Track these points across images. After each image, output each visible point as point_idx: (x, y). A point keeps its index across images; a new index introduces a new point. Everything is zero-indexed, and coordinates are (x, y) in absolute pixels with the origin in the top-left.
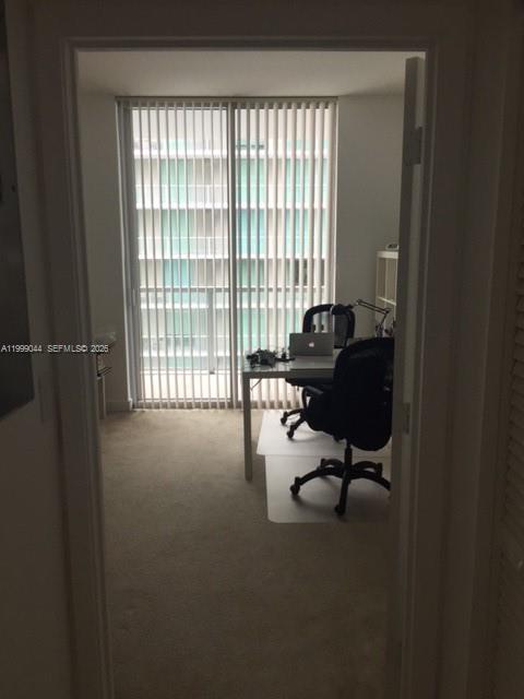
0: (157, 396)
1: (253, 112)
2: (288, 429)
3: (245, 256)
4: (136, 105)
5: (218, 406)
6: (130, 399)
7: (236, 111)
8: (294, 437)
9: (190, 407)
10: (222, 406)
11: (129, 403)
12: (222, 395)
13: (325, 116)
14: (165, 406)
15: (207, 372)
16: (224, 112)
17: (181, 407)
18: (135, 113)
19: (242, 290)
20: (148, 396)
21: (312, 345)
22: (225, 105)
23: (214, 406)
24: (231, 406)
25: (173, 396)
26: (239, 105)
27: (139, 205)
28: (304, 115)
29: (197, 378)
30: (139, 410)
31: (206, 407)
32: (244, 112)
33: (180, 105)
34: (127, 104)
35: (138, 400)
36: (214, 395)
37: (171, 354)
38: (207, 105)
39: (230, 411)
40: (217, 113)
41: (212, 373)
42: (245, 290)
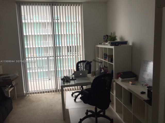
0: (33, 90)
1: (58, 7)
2: (74, 98)
3: (58, 46)
4: (22, 4)
5: (52, 91)
6: (25, 92)
7: (53, 6)
8: (76, 101)
9: (44, 92)
10: (53, 91)
11: (24, 93)
12: (53, 88)
13: (79, 8)
14: (36, 93)
15: (48, 79)
16: (50, 7)
17: (41, 93)
18: (22, 7)
19: (58, 56)
20: (30, 90)
21: (81, 74)
22: (50, 4)
23: (51, 91)
24: (56, 91)
25: (38, 89)
26: (54, 5)
27: (25, 34)
28: (73, 8)
29: (45, 82)
30: (28, 95)
31: (49, 92)
32: (55, 7)
33: (36, 4)
34: (20, 4)
35: (27, 92)
36: (51, 88)
37: (36, 71)
38: (44, 4)
39: (56, 93)
40: (47, 7)
41: (50, 80)
42: (59, 56)
